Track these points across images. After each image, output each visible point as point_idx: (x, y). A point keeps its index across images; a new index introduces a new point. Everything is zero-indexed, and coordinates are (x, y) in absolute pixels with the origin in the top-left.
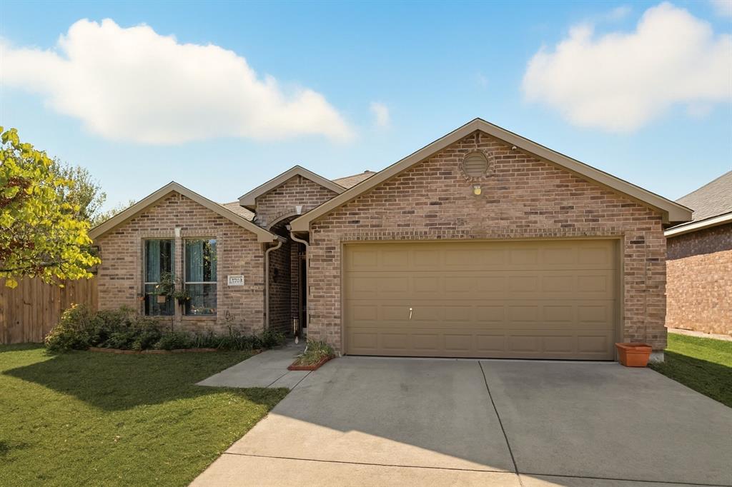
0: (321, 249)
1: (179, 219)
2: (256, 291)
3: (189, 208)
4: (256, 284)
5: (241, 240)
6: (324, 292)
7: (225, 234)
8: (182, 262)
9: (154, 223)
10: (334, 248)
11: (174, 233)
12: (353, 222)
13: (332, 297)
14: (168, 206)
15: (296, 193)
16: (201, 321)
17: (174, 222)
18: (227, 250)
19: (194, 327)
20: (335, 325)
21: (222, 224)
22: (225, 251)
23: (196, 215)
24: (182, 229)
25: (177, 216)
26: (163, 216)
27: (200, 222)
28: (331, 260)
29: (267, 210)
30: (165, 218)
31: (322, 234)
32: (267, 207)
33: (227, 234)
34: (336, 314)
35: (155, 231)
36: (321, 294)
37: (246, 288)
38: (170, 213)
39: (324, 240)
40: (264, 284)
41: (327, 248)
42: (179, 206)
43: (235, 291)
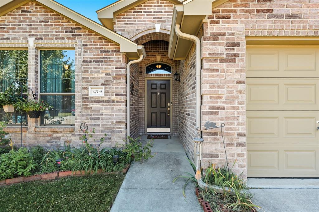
0: (220, 44)
1: (33, 29)
2: (117, 102)
3: (43, 17)
4: (117, 95)
5: (101, 52)
6: (223, 102)
7: (84, 45)
8: (36, 72)
9: (4, 32)
10: (238, 45)
11: (27, 42)
12: (263, 11)
13: (234, 108)
14: (19, 15)
15: (154, 12)
16: (57, 132)
17: (27, 32)
18: (87, 62)
19: (49, 138)
20: (239, 145)
21: (80, 35)
22: (84, 61)
23: (52, 25)
24: (36, 39)
25: (31, 25)
26: (15, 25)
27: (56, 32)
28: (234, 61)
29: (126, 27)
30: (17, 27)
31: (222, 26)
32: (126, 24)
33: (86, 45)
34: (241, 131)
35: (5, 41)
36: (219, 105)
37: (106, 98)
38: (21, 22)
39: (224, 34)
40: (126, 95)
41: (227, 45)
42: (33, 15)
43: (95, 102)
